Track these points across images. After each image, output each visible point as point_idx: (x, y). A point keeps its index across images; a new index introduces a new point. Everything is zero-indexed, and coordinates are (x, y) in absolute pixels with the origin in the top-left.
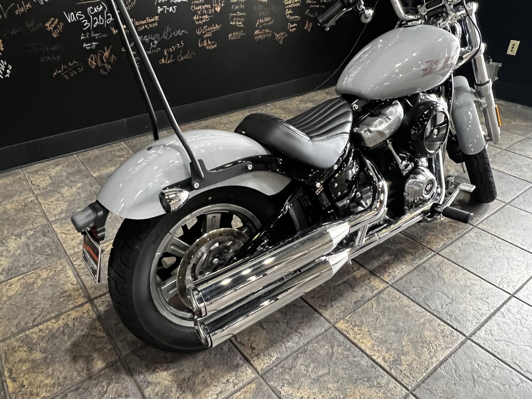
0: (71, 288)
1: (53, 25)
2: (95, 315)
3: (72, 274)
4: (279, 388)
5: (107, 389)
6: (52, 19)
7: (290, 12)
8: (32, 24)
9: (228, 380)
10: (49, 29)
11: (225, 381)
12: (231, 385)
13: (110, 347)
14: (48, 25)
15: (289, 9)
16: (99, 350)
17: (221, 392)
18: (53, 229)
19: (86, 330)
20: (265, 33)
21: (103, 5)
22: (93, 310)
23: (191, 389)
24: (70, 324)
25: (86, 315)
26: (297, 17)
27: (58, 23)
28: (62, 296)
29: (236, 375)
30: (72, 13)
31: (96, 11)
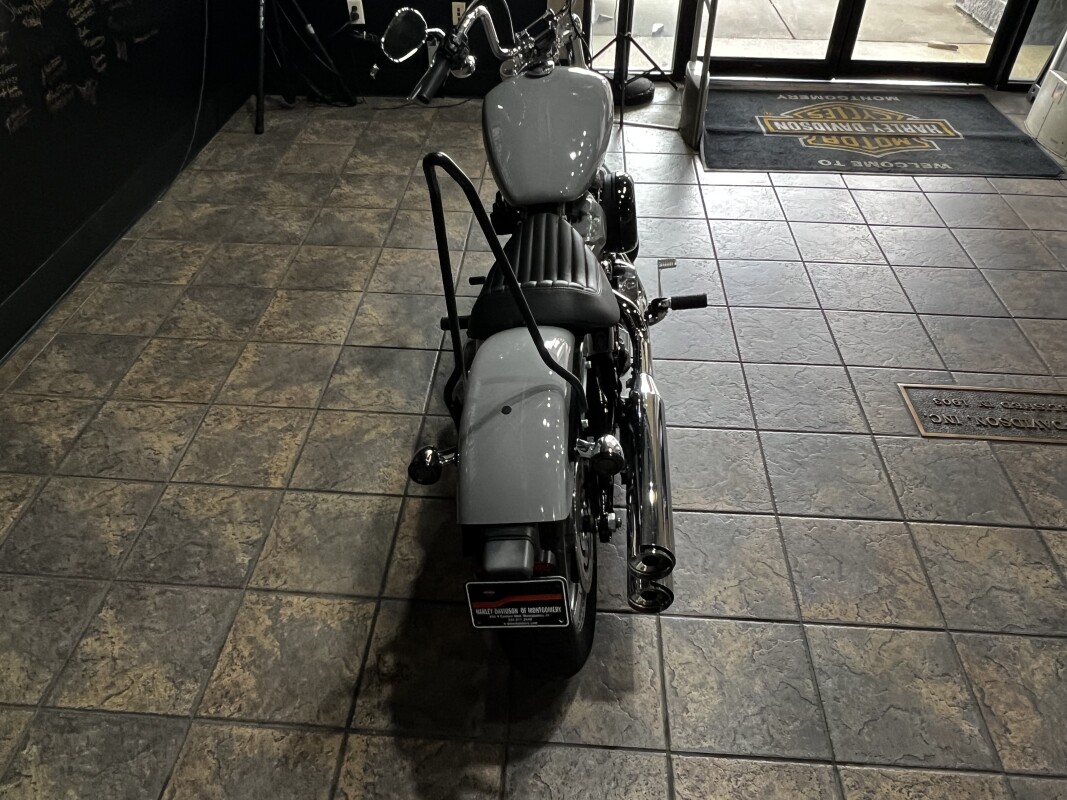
0: (285, 746)
2: (387, 739)
3: (250, 730)
4: (688, 608)
5: (543, 782)
7: (86, 32)
9: (640, 647)
11: (639, 651)
12: (649, 648)
13: (471, 745)
15: (81, 25)
16: (465, 762)
17: (650, 663)
18: (74, 709)
19: (405, 763)
20: (63, 94)
22: (373, 735)
23: (623, 690)
24: (371, 780)
25: (373, 750)
26: (98, 38)
28: (291, 767)
29: (639, 635)
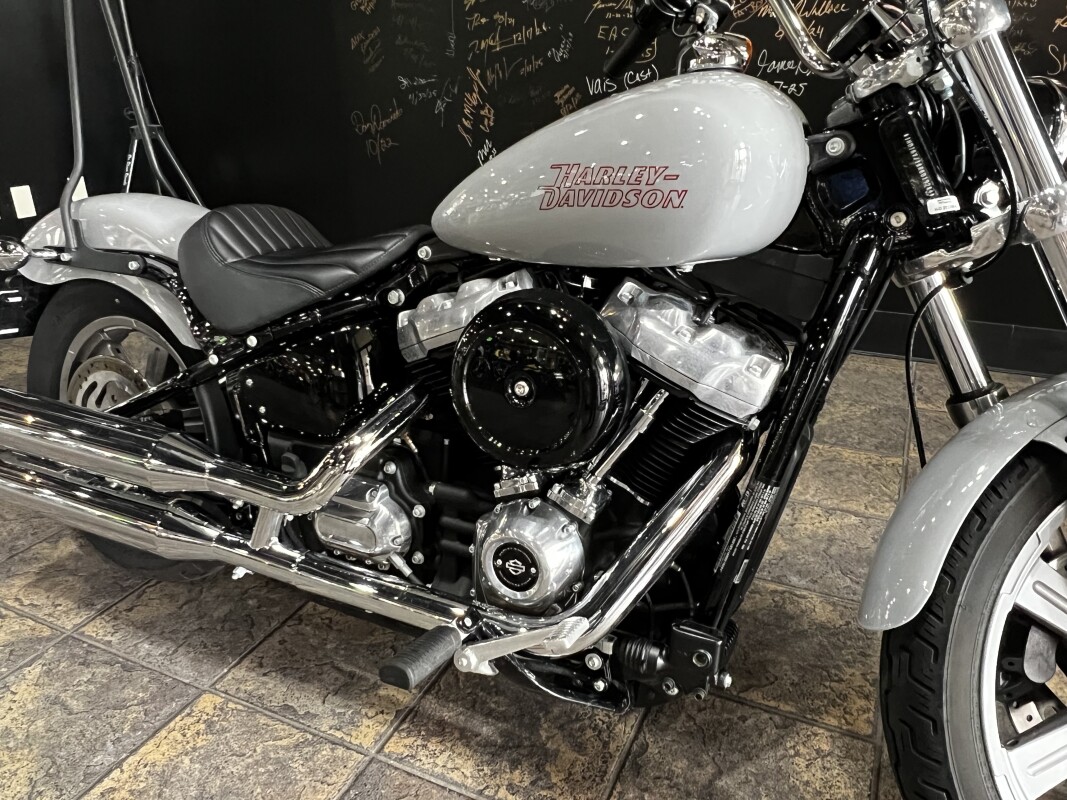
1: (565, 97)
6: (567, 86)
8: (537, 92)
10: (558, 102)
14: (557, 95)
21: (652, 70)
27: (573, 95)
30: (599, 80)
31: (638, 79)
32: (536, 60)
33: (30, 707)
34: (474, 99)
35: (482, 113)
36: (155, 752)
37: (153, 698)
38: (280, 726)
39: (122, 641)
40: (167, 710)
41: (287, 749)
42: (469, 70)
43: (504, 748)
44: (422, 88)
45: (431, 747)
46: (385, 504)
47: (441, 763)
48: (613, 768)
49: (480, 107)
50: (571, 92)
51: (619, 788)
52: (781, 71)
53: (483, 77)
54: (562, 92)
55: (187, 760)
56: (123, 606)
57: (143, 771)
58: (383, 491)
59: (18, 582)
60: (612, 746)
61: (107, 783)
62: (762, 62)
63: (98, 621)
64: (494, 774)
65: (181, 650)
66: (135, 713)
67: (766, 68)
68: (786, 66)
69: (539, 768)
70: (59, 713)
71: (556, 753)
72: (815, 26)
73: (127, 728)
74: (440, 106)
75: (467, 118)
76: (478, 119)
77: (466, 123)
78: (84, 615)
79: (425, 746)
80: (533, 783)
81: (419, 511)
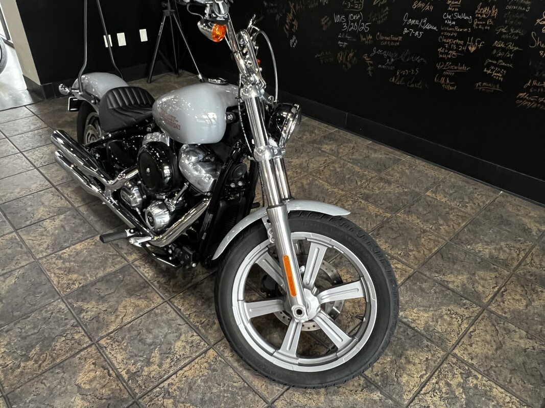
1: (325, 21)
6: (326, 17)
10: (322, 23)
14: (322, 20)
20: (537, 102)
21: (360, 15)
27: (329, 21)
30: (339, 16)
31: (354, 18)
32: (316, 2)
33: (57, 226)
34: (290, 16)
35: (293, 23)
36: (78, 247)
37: (86, 232)
38: (112, 249)
39: (87, 214)
40: (88, 236)
41: (110, 255)
42: (290, 2)
43: (164, 272)
44: (272, 8)
45: (146, 266)
46: (136, 192)
47: (145, 270)
48: (189, 285)
49: (293, 20)
50: (328, 19)
51: (186, 291)
52: (413, 24)
53: (295, 7)
54: (324, 19)
55: (85, 251)
56: (92, 204)
57: (74, 250)
58: (136, 188)
59: (70, 189)
60: (194, 280)
61: (64, 251)
62: (405, 19)
63: (84, 206)
64: (157, 277)
65: (101, 221)
66: (80, 235)
67: (407, 22)
68: (415, 22)
69: (169, 280)
70: (62, 230)
71: (177, 277)
72: (430, 5)
73: (76, 238)
74: (278, 17)
75: (287, 25)
76: (292, 26)
77: (287, 27)
78: (82, 203)
79: (144, 265)
80: (165, 283)
81: (145, 196)
